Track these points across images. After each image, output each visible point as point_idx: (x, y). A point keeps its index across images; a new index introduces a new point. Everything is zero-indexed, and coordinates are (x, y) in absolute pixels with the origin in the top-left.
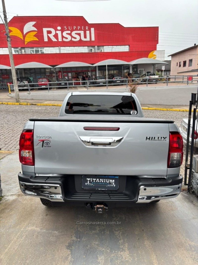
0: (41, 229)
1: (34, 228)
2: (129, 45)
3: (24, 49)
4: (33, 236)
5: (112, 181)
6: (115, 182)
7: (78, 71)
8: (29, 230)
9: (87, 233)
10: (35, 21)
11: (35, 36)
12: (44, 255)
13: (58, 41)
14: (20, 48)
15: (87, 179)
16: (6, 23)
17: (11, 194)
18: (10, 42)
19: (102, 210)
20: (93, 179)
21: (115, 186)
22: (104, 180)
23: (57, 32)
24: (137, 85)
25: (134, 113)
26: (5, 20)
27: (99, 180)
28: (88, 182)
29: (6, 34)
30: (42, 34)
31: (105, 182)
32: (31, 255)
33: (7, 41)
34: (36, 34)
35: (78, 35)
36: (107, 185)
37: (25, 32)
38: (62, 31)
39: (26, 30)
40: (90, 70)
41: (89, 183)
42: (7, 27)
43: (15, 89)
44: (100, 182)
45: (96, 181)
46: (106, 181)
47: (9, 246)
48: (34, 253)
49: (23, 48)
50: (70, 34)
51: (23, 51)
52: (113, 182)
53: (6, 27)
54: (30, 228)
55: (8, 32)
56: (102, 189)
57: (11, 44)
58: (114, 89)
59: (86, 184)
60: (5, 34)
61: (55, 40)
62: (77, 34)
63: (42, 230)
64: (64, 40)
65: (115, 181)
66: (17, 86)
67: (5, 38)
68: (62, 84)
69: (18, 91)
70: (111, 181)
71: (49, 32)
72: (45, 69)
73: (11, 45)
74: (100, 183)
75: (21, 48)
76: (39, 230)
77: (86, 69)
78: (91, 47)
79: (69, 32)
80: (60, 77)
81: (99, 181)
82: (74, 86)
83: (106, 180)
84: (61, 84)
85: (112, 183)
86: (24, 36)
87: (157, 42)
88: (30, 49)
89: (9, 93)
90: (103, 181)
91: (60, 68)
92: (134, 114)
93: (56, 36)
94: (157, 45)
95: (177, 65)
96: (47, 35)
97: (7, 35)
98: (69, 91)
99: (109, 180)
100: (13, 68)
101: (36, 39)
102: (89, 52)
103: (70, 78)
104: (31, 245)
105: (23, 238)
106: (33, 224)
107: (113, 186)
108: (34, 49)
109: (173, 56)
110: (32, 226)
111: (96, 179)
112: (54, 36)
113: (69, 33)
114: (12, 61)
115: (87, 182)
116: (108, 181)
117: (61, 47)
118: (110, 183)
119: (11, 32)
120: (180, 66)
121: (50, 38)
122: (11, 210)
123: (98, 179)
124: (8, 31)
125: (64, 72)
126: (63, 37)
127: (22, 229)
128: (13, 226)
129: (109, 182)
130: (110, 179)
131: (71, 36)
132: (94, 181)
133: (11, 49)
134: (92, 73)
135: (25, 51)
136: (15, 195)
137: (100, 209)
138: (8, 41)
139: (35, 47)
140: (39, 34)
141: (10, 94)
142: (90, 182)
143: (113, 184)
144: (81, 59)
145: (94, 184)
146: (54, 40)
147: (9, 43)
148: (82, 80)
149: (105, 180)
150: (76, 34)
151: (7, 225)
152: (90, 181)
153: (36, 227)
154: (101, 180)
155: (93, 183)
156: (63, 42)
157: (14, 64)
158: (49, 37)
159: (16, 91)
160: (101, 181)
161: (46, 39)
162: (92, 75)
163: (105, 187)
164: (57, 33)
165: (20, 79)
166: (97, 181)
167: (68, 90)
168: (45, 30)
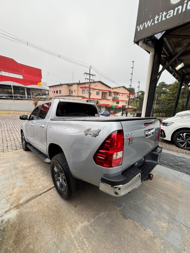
0: (88, 221)
1: (81, 225)
2: (23, 75)
4: (91, 232)
8: (80, 231)
12: (123, 239)
17: (5, 211)
24: (39, 101)
32: (115, 250)
48: (115, 246)
54: (78, 229)
58: (19, 102)
63: (90, 221)
76: (88, 223)
87: (41, 77)
94: (42, 79)
95: (53, 92)
104: (103, 242)
106: (75, 222)
109: (50, 87)
110: (77, 225)
120: (54, 93)
122: (30, 227)
127: (73, 236)
128: (58, 240)
136: (10, 209)
143: (143, 159)
151: (50, 246)
153: (82, 223)
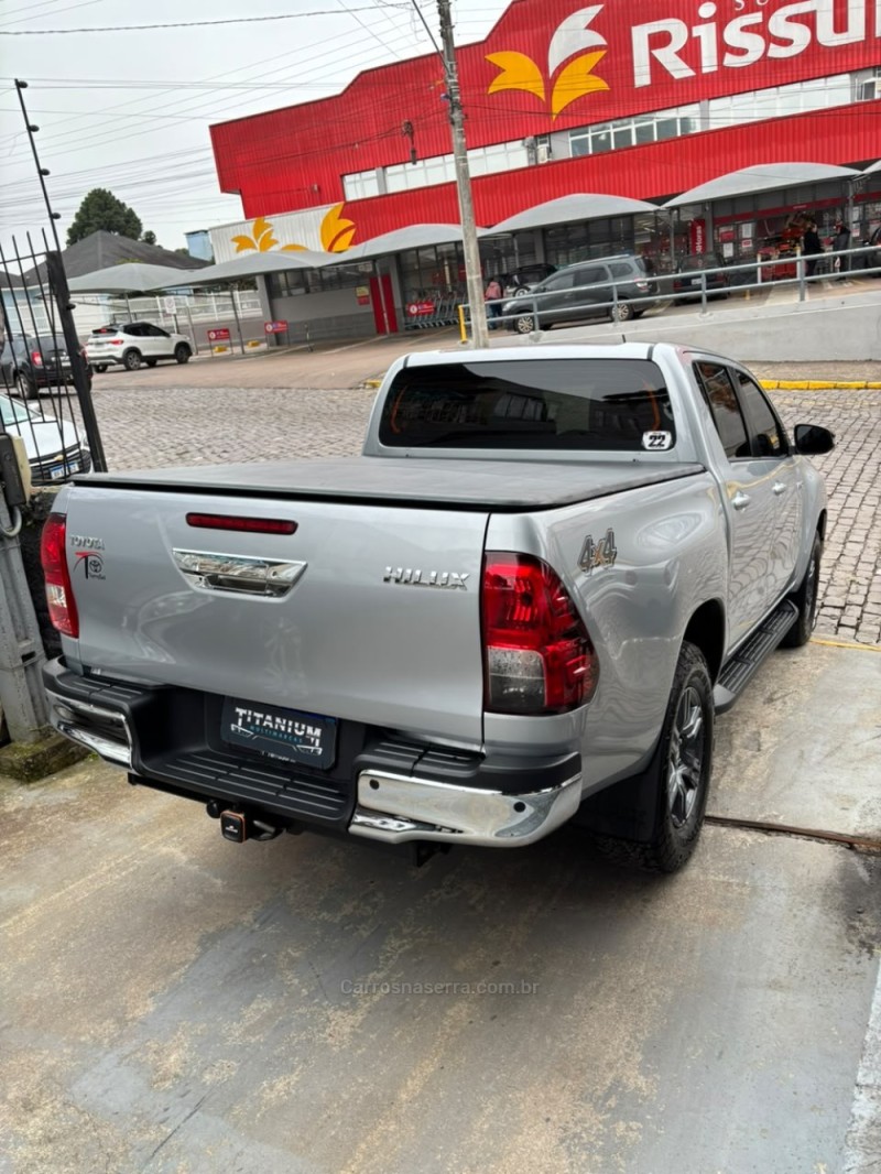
0: (190, 861)
1: (177, 851)
3: (545, 142)
4: (154, 874)
5: (314, 730)
6: (322, 738)
7: (792, 207)
8: (159, 854)
9: (298, 914)
10: (598, 3)
11: (596, 71)
12: (125, 941)
13: (697, 76)
14: (530, 139)
15: (238, 710)
16: (448, 48)
18: (462, 127)
19: (236, 831)
20: (256, 714)
21: (320, 753)
22: (287, 723)
23: (698, 31)
25: (657, 442)
26: (442, 35)
27: (274, 722)
28: (240, 721)
29: (447, 97)
30: (628, 57)
31: (289, 730)
32: (97, 929)
33: (451, 126)
34: (601, 60)
35: (802, 23)
36: (296, 744)
37: (554, 61)
38: (721, 20)
39: (557, 52)
40: (851, 194)
41: (242, 726)
42: (451, 66)
43: (476, 324)
44: (273, 730)
45: (262, 720)
46: (293, 727)
47: (71, 887)
48: (107, 926)
49: (545, 135)
50: (761, 29)
51: (542, 149)
52: (316, 737)
53: (448, 66)
54: (164, 850)
55: (455, 84)
56: (280, 758)
57: (464, 136)
59: (233, 727)
60: (443, 95)
61: (687, 72)
62: (797, 21)
63: (191, 864)
64: (731, 61)
65: (322, 733)
66: (481, 311)
67: (445, 110)
68: (694, 282)
69: (483, 333)
70: (310, 730)
71: (660, 40)
72: (630, 217)
73: (464, 140)
74: (275, 734)
75: (536, 136)
76: (183, 863)
77: (833, 194)
78: (871, 72)
79: (757, 18)
80: (699, 249)
81: (271, 725)
82: (760, 284)
83: (293, 725)
84: (690, 284)
85: (312, 739)
86: (550, 84)
88: (572, 136)
89: (459, 342)
90: (283, 728)
91: (702, 203)
92: (660, 444)
93: (691, 53)
96: (651, 54)
97: (451, 99)
98: (708, 313)
99: (303, 727)
100: (470, 234)
101: (599, 84)
102: (856, 101)
103: (746, 247)
104: (123, 902)
105: (124, 873)
106: (182, 840)
107: (315, 751)
108: (587, 133)
110: (178, 845)
111: (265, 717)
112: (680, 54)
113: (758, 24)
114: (465, 205)
115: (237, 723)
116: (300, 729)
117: (713, 103)
118: (306, 740)
119: (499, 73)
121: (661, 66)
123: (269, 717)
124: (456, 80)
125: (718, 222)
126: (723, 48)
127: (144, 847)
128: (134, 829)
129: (302, 733)
130: (307, 724)
131: (764, 37)
132: (258, 722)
133: (465, 154)
134: (869, 206)
135: (550, 150)
137: (232, 827)
138: (453, 123)
139: (592, 124)
140: (615, 60)
141: (464, 343)
142: (245, 725)
143: (313, 744)
144: (791, 145)
145: (256, 733)
146: (680, 70)
147: (458, 130)
148: (803, 253)
149: (290, 723)
150: (790, 19)
151: (122, 823)
152: (245, 717)
153: (182, 851)
154: (278, 720)
155: (252, 728)
156: (724, 71)
157: (473, 220)
158: (655, 65)
159: (477, 330)
160: (279, 727)
161: (642, 78)
162: (869, 216)
163: (289, 752)
164: (695, 34)
165: (516, 278)
166: (265, 724)
167: (704, 312)
168: (640, 35)
